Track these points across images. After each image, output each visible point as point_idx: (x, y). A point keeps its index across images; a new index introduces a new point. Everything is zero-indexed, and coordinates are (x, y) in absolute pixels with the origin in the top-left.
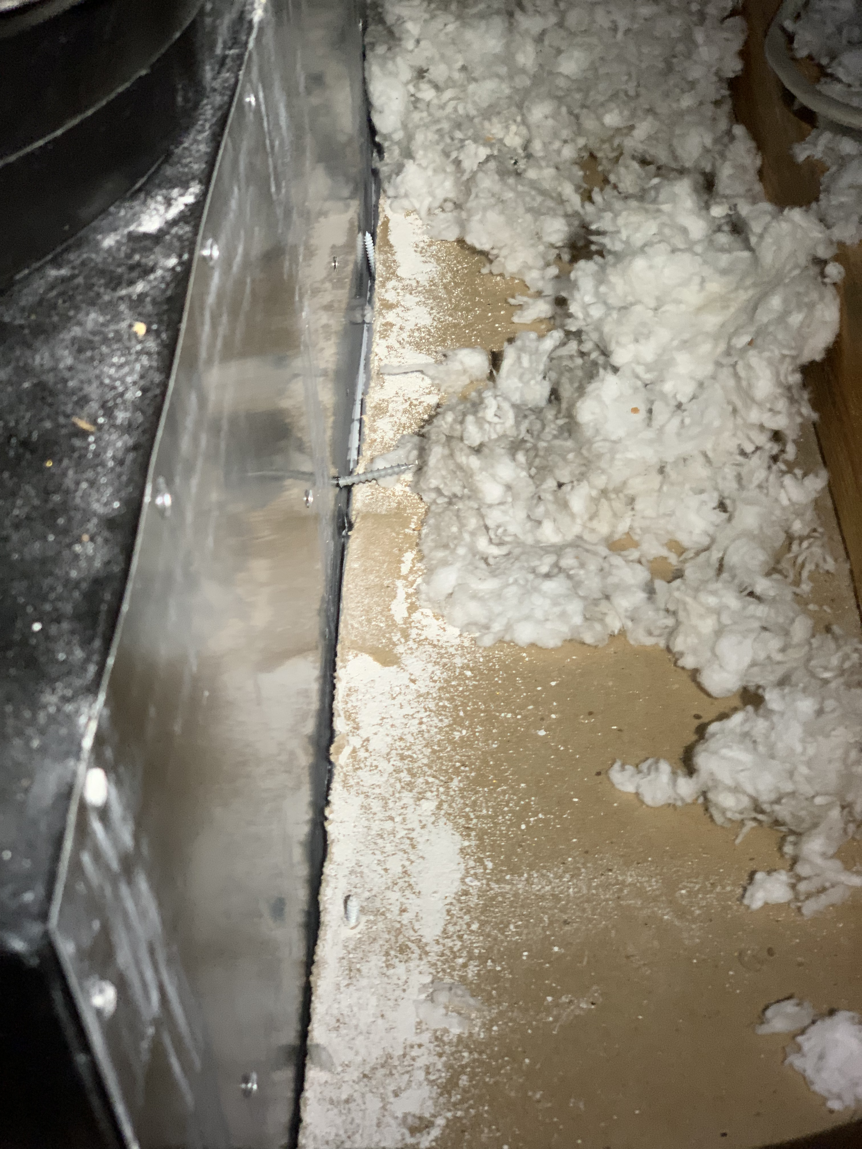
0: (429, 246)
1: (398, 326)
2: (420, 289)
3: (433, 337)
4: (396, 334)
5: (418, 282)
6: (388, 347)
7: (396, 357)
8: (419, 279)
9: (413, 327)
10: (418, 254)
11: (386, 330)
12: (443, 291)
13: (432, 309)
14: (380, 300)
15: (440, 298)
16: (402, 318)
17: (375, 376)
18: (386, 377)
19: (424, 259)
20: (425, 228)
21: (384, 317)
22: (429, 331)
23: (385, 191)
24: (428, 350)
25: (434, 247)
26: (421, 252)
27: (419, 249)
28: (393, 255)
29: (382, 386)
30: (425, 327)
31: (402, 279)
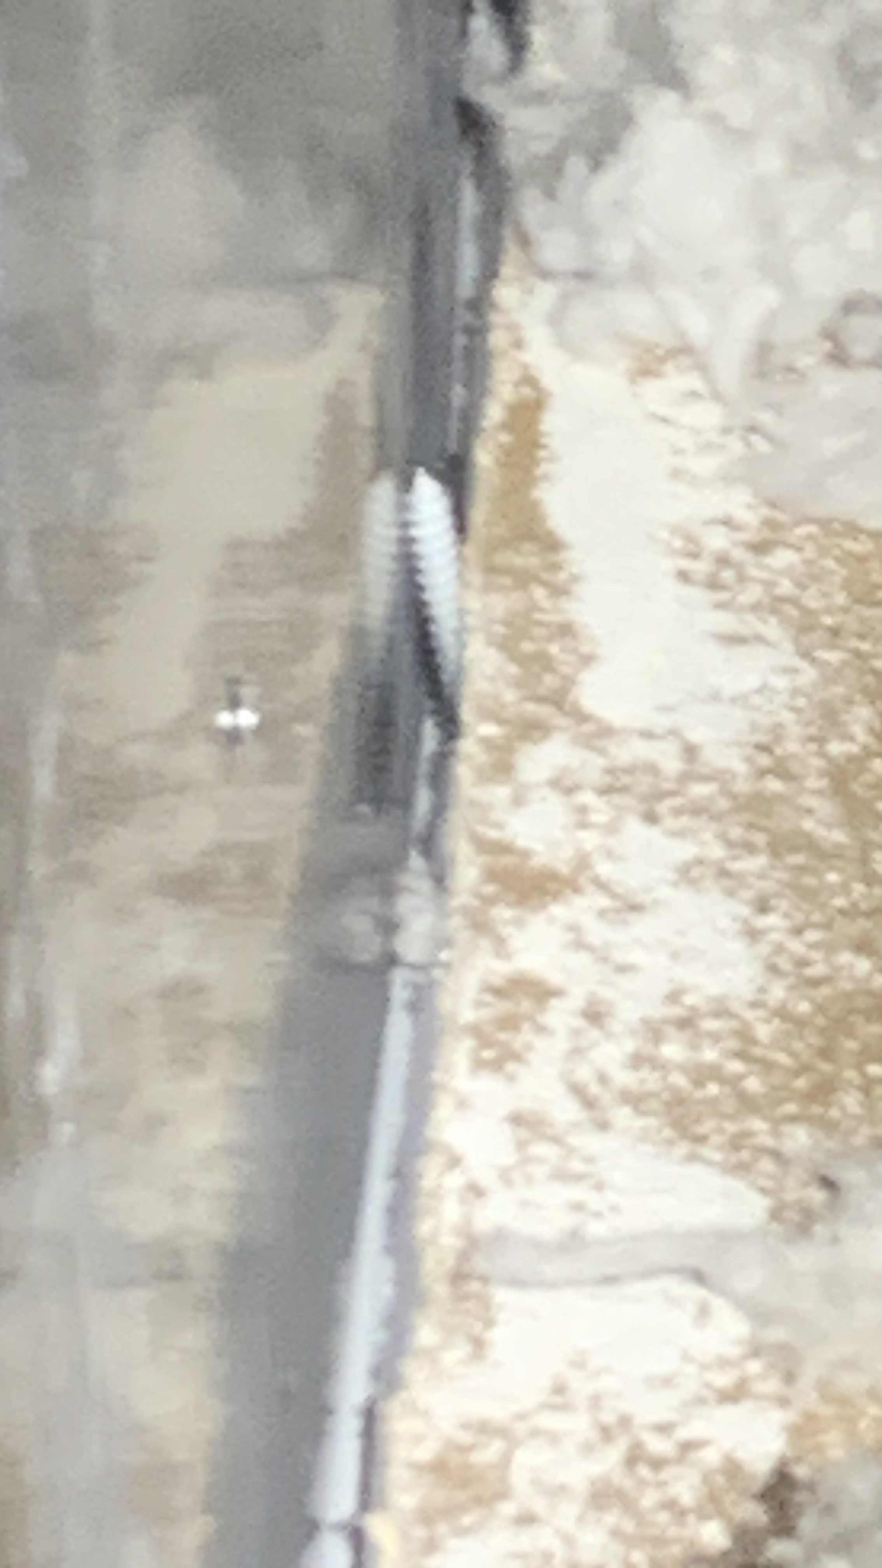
0: (760, 548)
1: (576, 999)
2: (700, 790)
3: (767, 1066)
4: (560, 1044)
5: (690, 752)
6: (517, 1119)
7: (562, 1176)
8: (696, 736)
9: (659, 1011)
10: (699, 595)
11: (510, 1023)
12: (824, 807)
13: (763, 906)
14: (483, 846)
15: (811, 845)
16: (601, 956)
17: (441, 1290)
18: (501, 1295)
19: (726, 622)
20: (736, 446)
21: (501, 947)
22: (745, 1035)
23: (525, 241)
24: (736, 1143)
25: (783, 558)
26: (713, 584)
27: (701, 568)
28: (559, 591)
29: (478, 1345)
30: (721, 1011)
31: (606, 731)
